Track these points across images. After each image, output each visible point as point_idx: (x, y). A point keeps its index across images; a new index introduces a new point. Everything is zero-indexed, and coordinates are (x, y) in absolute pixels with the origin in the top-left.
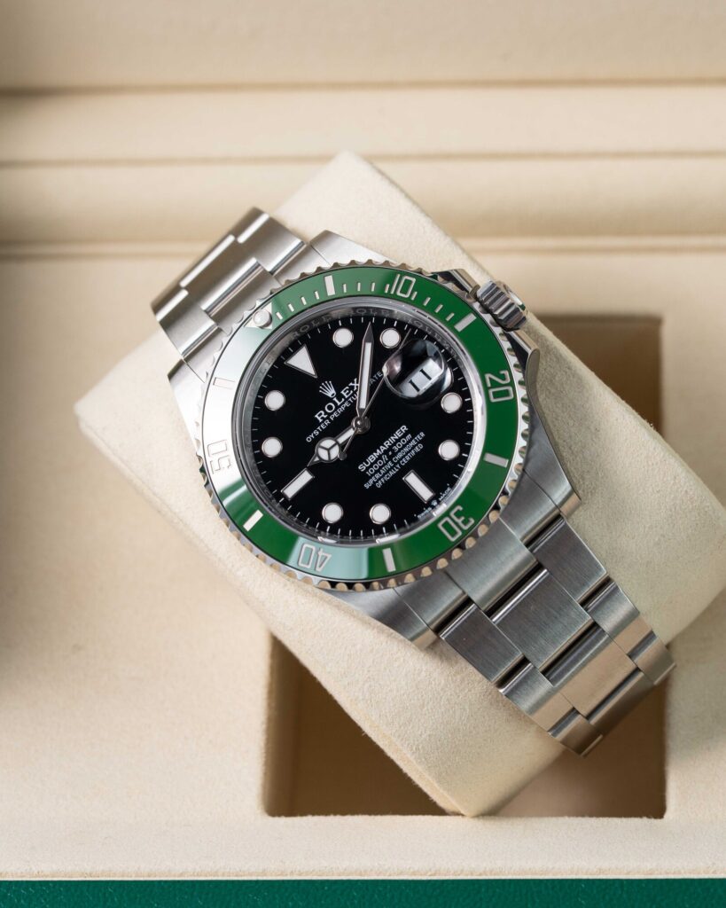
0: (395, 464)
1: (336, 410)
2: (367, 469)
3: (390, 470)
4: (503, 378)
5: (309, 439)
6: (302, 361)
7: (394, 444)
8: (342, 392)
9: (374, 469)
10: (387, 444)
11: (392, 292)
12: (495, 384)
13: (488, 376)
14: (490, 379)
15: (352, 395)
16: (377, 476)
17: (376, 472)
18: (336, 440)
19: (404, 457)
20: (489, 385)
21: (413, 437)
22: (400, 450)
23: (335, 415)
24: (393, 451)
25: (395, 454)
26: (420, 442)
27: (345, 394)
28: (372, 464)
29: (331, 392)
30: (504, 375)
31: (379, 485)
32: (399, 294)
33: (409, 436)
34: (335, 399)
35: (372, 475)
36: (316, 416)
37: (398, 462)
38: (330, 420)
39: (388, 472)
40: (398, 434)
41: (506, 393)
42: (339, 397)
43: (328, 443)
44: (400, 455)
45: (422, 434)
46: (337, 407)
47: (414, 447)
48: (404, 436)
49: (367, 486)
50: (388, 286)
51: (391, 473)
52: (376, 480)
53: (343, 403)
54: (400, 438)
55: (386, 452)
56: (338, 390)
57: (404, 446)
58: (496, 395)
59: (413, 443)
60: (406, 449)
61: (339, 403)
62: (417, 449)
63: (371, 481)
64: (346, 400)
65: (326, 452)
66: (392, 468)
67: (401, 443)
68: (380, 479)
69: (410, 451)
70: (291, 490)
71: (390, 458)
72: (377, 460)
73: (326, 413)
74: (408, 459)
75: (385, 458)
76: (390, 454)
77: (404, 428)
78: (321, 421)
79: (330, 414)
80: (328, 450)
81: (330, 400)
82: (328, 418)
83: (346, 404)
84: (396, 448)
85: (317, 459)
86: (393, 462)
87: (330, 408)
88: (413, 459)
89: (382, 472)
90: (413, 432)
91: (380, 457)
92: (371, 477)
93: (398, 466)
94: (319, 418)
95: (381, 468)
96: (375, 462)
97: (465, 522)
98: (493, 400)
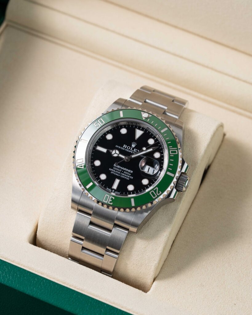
0: (120, 174)
1: (129, 150)
2: (115, 167)
3: (118, 173)
4: (159, 193)
5: (117, 146)
6: (139, 133)
7: (126, 171)
8: (135, 149)
9: (116, 169)
10: (125, 169)
11: (170, 149)
12: (155, 191)
13: (157, 188)
14: (156, 189)
15: (135, 152)
16: (114, 171)
17: (115, 170)
18: (119, 154)
19: (123, 176)
20: (154, 190)
21: (130, 176)
22: (125, 174)
23: (127, 150)
24: (124, 172)
25: (123, 173)
26: (130, 178)
27: (134, 150)
28: (117, 168)
29: (133, 146)
30: (160, 192)
31: (112, 172)
32: (170, 151)
33: (130, 174)
34: (132, 148)
35: (114, 169)
36: (124, 145)
37: (121, 175)
38: (125, 150)
39: (117, 173)
40: (129, 171)
41: (154, 196)
42: (133, 149)
43: (117, 152)
44: (123, 174)
45: (132, 178)
46: (130, 150)
47: (127, 177)
48: (129, 173)
49: (110, 169)
50: (172, 147)
51: (117, 174)
52: (113, 171)
53: (132, 151)
54: (128, 172)
55: (122, 170)
56: (135, 147)
57: (126, 174)
58: (152, 193)
59: (129, 176)
60: (126, 175)
61: (131, 150)
62: (127, 178)
63: (112, 170)
64: (133, 151)
65: (115, 152)
66: (118, 174)
67: (127, 173)
68: (114, 172)
69: (126, 177)
70: (99, 148)
71: (121, 172)
72: (119, 168)
73: (126, 147)
74: (123, 177)
75: (121, 170)
76: (123, 171)
77: (132, 172)
78: (124, 147)
79: (127, 149)
80: (115, 153)
81: (131, 147)
82: (125, 149)
83: (132, 152)
84: (125, 172)
85: (111, 151)
86: (120, 173)
87: (129, 148)
88: (124, 179)
89: (116, 172)
90: (132, 175)
91: (120, 169)
92: (113, 169)
93: (120, 175)
94: (124, 146)
95: (117, 171)
96: (118, 168)
97: (110, 202)
98: (150, 193)
